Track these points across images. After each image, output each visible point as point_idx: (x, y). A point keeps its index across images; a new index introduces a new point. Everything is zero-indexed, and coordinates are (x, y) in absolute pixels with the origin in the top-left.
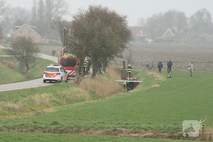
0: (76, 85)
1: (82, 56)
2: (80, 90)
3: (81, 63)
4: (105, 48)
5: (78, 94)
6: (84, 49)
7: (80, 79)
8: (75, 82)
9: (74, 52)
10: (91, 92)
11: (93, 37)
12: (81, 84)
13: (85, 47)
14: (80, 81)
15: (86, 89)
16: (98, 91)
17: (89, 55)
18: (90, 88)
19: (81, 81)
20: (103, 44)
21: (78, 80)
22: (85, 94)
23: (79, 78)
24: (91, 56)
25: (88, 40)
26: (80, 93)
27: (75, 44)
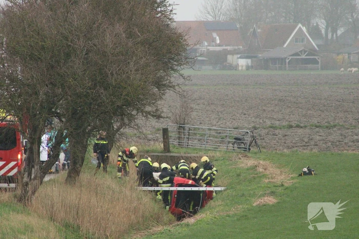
0: (20, 206)
1: (35, 115)
2: (33, 220)
3: (34, 139)
4: (105, 89)
5: (24, 234)
6: (42, 96)
7: (30, 188)
8: (15, 196)
9: (11, 105)
10: (67, 226)
11: (68, 55)
12: (33, 202)
13: (45, 89)
14: (30, 192)
15: (52, 218)
16: (89, 222)
17: (58, 113)
18: (62, 214)
19: (34, 193)
20: (98, 79)
21: (26, 192)
22: (48, 233)
23: (27, 184)
24: (64, 115)
25: (52, 67)
26: (32, 231)
27: (13, 80)
